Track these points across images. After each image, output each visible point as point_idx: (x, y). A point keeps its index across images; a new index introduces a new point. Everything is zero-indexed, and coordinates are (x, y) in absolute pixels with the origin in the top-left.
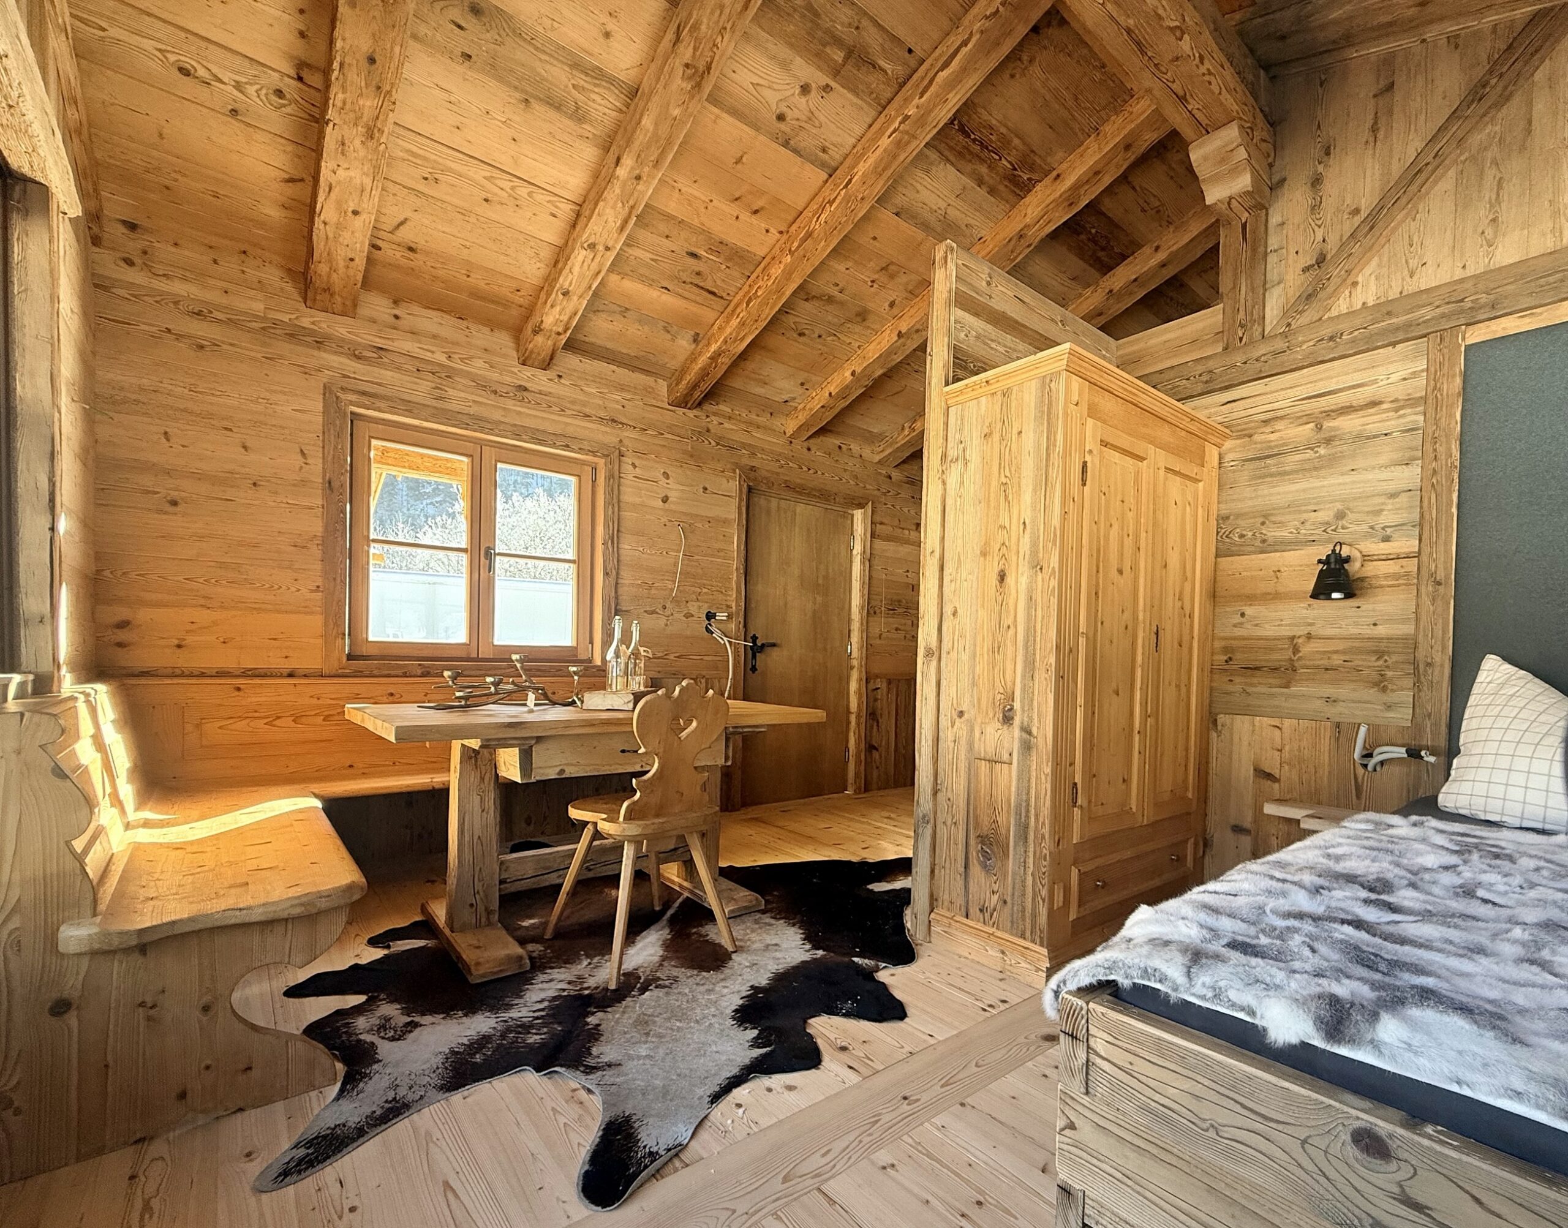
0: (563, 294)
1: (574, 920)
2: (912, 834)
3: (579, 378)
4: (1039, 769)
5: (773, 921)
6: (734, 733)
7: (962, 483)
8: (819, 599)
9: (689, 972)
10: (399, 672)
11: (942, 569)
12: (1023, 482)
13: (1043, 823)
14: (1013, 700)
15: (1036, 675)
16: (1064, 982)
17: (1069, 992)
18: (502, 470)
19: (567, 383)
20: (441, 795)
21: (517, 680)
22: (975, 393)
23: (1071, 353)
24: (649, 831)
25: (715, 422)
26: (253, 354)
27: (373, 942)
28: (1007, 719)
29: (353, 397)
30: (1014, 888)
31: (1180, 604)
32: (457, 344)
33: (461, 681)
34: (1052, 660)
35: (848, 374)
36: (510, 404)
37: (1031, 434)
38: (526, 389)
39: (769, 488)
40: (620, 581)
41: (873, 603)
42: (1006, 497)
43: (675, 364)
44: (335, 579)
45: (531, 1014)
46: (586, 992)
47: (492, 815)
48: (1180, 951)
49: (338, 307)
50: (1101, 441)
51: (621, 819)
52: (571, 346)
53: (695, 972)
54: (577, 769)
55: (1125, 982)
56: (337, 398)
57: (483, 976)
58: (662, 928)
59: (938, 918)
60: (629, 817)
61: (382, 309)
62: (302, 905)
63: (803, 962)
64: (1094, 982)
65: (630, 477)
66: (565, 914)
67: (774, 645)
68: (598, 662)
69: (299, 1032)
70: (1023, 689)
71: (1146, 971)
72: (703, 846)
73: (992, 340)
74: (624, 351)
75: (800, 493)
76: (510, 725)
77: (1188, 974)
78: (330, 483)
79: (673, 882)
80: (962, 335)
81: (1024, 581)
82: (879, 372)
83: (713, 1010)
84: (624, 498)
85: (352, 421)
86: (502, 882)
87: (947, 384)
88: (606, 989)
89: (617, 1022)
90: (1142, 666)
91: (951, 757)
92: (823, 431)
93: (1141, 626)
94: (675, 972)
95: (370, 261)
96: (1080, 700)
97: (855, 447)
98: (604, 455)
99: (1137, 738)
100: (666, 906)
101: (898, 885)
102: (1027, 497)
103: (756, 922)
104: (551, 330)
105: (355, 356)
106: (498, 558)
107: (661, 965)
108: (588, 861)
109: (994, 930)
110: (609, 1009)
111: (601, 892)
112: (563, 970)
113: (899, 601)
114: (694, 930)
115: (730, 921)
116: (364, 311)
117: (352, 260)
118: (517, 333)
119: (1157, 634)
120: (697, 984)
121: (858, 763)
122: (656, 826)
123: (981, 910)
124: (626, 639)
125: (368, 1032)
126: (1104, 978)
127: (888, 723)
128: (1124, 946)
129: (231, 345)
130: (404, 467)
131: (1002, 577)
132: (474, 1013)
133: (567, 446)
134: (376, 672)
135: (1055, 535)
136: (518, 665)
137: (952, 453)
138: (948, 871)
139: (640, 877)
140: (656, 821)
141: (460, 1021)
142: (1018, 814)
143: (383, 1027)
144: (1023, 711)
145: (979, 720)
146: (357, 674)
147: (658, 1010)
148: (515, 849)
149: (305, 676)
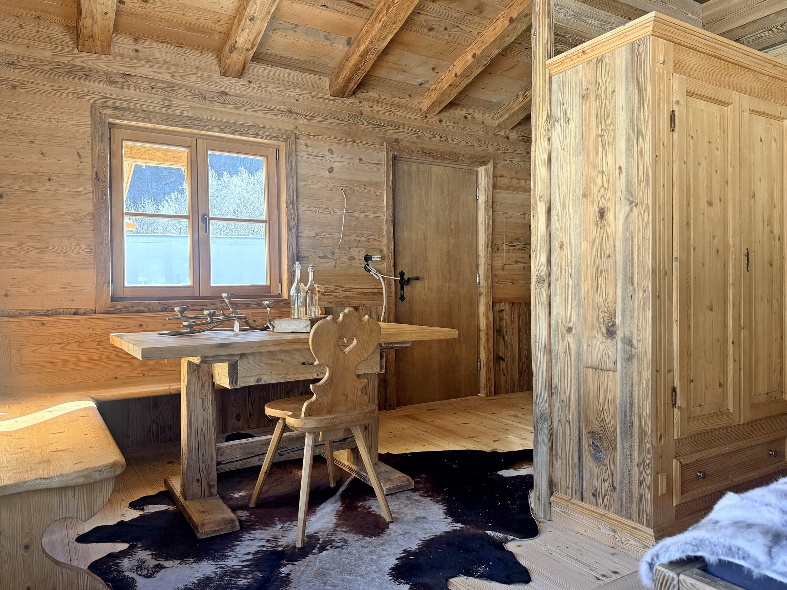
0: (250, 20)
1: (270, 494)
2: (533, 429)
3: (264, 81)
4: (640, 374)
5: (421, 498)
6: (385, 348)
7: (565, 138)
8: (452, 241)
9: (356, 537)
10: (145, 309)
11: (549, 210)
12: (618, 133)
13: (646, 422)
14: (615, 318)
15: (635, 296)
16: (657, 556)
17: (662, 565)
18: (211, 155)
19: (256, 86)
20: (176, 398)
21: (226, 312)
22: (573, 62)
23: (656, 20)
24: (323, 424)
25: (367, 106)
26: (46, 88)
27: (134, 505)
28: (611, 333)
29: (110, 112)
30: (622, 477)
31: (769, 228)
32: (178, 66)
33: (187, 314)
34: (649, 282)
35: (470, 57)
36: (216, 106)
37: (624, 92)
38: (226, 94)
39: (410, 155)
40: (300, 235)
41: (496, 241)
42: (603, 147)
43: (333, 64)
44: (102, 243)
45: (240, 563)
46: (280, 549)
47: (210, 414)
48: (762, 533)
49: (98, 49)
50: (687, 92)
51: (303, 415)
52: (257, 58)
53: (361, 537)
54: (270, 377)
55: (711, 558)
56: (100, 113)
57: (206, 533)
58: (336, 502)
59: (558, 500)
60: (309, 413)
61: (127, 46)
62: (84, 476)
63: (445, 532)
64: (684, 556)
65: (304, 154)
66: (265, 488)
67: (417, 279)
68: (285, 296)
69: (85, 568)
70: (624, 309)
71: (730, 549)
72: (365, 437)
73: (588, 17)
74: (296, 57)
75: (434, 157)
76: (221, 346)
77: (770, 553)
78: (97, 174)
79: (344, 465)
80: (561, 15)
81: (621, 216)
82: (496, 52)
83: (374, 567)
84: (300, 171)
85: (110, 129)
86: (218, 464)
87: (549, 57)
88: (294, 547)
89: (302, 573)
90: (734, 285)
91: (562, 366)
92: (452, 105)
93: (732, 250)
94: (346, 536)
95: (118, 13)
96: (676, 316)
97: (478, 116)
98: (284, 139)
99: (731, 348)
100: (339, 484)
101: (524, 471)
102: (621, 144)
103: (408, 498)
104: (243, 48)
105: (111, 82)
106: (211, 221)
107: (335, 530)
108: (281, 448)
109: (606, 512)
110: (297, 563)
111: (291, 473)
112: (263, 531)
113: (519, 239)
114: (361, 504)
115: (386, 497)
116: (115, 49)
117: (106, 13)
118: (219, 53)
119: (747, 256)
120: (362, 547)
121: (488, 371)
122: (328, 421)
123: (594, 495)
124: (304, 279)
125: (130, 570)
126: (692, 554)
127: (512, 338)
128: (710, 527)
129: (32, 83)
130: (146, 159)
131: (602, 214)
132: (201, 560)
133: (257, 134)
134: (130, 310)
135: (647, 175)
136: (227, 301)
137: (555, 114)
138: (564, 462)
139: (318, 460)
140: (329, 416)
141: (192, 565)
142: (623, 413)
143: (140, 567)
144: (625, 326)
145: (586, 335)
146: (119, 311)
147: (333, 565)
148: (229, 439)
149: (84, 313)
